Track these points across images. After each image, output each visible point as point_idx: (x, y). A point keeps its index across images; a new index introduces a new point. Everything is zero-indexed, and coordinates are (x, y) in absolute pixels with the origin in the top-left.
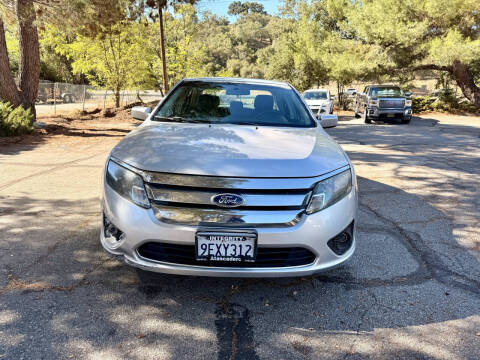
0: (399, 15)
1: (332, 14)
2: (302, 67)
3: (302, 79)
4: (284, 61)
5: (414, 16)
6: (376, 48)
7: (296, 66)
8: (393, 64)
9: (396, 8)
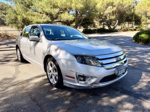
0: (51, 6)
1: (28, 3)
2: (21, 20)
3: (21, 24)
4: (13, 18)
5: (55, 7)
6: (44, 15)
7: (19, 20)
8: (51, 20)
9: (50, 4)
